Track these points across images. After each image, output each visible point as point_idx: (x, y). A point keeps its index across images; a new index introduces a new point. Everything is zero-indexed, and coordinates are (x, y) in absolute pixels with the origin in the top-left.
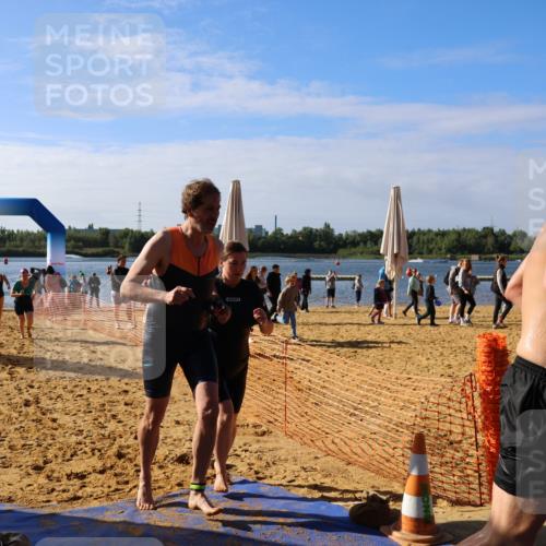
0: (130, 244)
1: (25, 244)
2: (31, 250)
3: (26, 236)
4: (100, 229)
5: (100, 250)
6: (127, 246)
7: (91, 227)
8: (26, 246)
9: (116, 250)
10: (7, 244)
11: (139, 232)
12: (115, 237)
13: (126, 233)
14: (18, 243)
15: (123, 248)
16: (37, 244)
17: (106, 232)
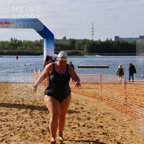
0: (87, 48)
1: (28, 48)
2: (31, 52)
3: (29, 44)
4: (70, 39)
5: (70, 51)
6: (85, 49)
7: (65, 38)
8: (28, 49)
9: (79, 51)
10: (18, 48)
11: (92, 41)
12: (79, 44)
13: (85, 42)
14: (24, 47)
15: (83, 50)
16: (34, 48)
17: (73, 41)
